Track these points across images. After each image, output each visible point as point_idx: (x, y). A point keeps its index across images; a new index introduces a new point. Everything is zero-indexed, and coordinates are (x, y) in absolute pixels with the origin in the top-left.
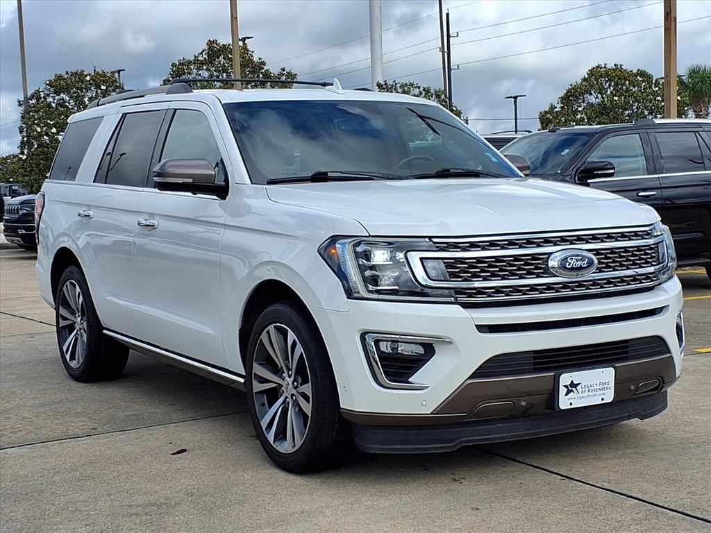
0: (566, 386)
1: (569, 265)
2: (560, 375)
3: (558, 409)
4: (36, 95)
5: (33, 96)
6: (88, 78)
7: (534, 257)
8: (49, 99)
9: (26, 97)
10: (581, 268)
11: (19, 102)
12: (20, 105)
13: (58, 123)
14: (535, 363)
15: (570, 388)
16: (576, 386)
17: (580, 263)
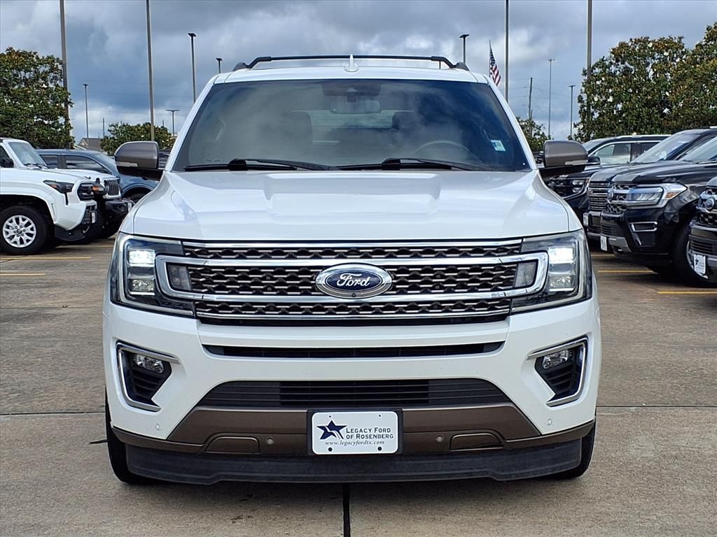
0: (322, 428)
1: (340, 283)
2: (314, 413)
3: (310, 454)
4: (601, 64)
5: (597, 65)
6: (650, 45)
7: (306, 270)
8: (613, 68)
9: (589, 67)
10: (358, 287)
11: (584, 72)
12: (585, 74)
13: (615, 92)
14: (282, 397)
15: (329, 431)
16: (338, 428)
17: (357, 281)
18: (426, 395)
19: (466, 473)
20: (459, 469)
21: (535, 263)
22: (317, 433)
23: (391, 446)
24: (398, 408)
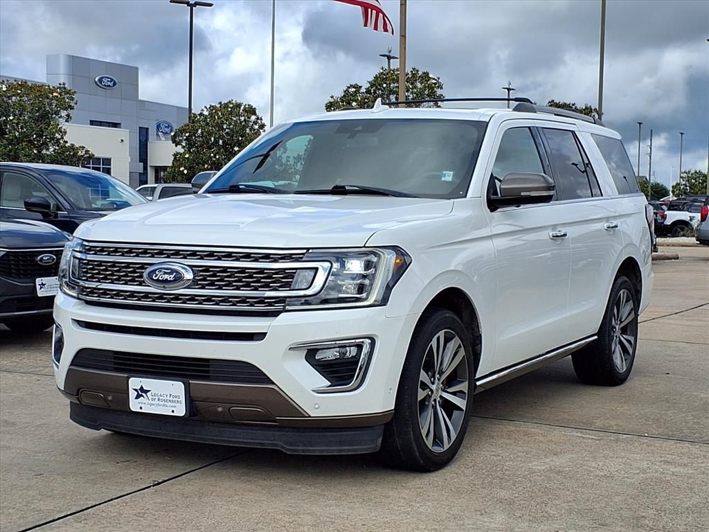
0: (136, 390)
1: (155, 277)
2: (130, 378)
3: (129, 410)
7: (143, 266)
10: (166, 281)
14: (115, 363)
15: (140, 393)
16: (146, 392)
17: (166, 276)
18: (208, 372)
19: (260, 443)
20: (252, 439)
21: (315, 270)
22: (132, 394)
23: (180, 411)
24: (185, 380)
